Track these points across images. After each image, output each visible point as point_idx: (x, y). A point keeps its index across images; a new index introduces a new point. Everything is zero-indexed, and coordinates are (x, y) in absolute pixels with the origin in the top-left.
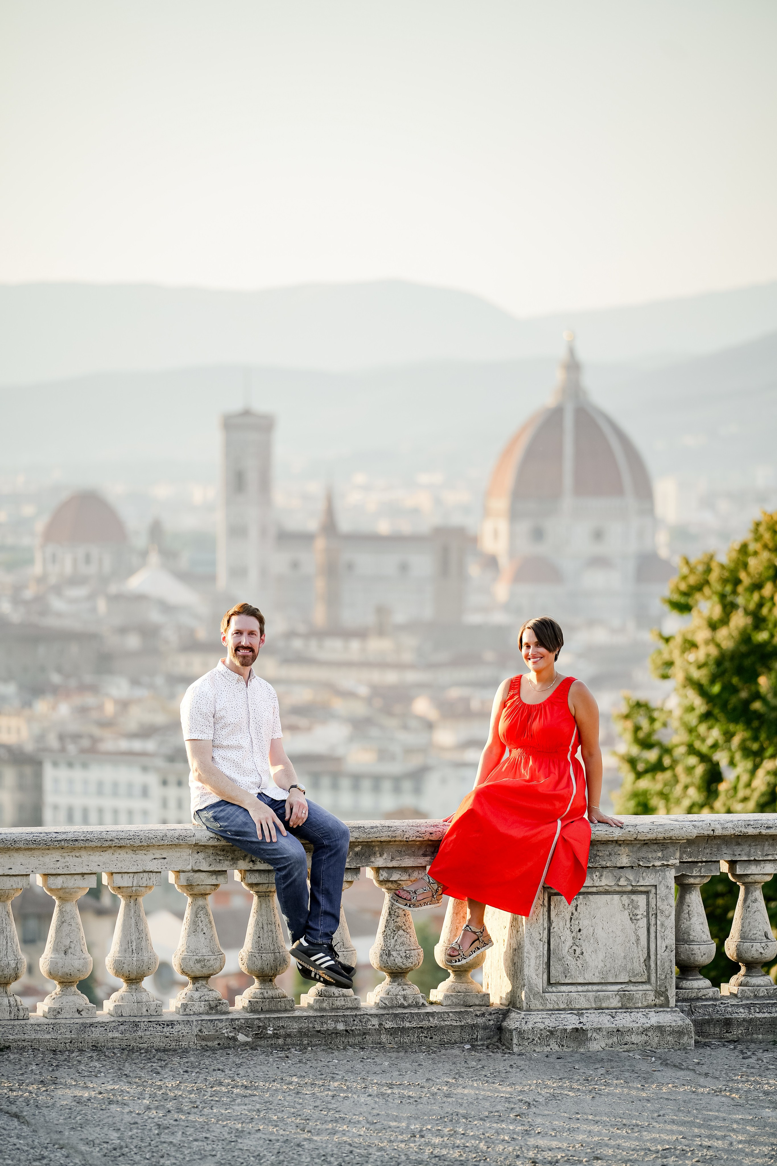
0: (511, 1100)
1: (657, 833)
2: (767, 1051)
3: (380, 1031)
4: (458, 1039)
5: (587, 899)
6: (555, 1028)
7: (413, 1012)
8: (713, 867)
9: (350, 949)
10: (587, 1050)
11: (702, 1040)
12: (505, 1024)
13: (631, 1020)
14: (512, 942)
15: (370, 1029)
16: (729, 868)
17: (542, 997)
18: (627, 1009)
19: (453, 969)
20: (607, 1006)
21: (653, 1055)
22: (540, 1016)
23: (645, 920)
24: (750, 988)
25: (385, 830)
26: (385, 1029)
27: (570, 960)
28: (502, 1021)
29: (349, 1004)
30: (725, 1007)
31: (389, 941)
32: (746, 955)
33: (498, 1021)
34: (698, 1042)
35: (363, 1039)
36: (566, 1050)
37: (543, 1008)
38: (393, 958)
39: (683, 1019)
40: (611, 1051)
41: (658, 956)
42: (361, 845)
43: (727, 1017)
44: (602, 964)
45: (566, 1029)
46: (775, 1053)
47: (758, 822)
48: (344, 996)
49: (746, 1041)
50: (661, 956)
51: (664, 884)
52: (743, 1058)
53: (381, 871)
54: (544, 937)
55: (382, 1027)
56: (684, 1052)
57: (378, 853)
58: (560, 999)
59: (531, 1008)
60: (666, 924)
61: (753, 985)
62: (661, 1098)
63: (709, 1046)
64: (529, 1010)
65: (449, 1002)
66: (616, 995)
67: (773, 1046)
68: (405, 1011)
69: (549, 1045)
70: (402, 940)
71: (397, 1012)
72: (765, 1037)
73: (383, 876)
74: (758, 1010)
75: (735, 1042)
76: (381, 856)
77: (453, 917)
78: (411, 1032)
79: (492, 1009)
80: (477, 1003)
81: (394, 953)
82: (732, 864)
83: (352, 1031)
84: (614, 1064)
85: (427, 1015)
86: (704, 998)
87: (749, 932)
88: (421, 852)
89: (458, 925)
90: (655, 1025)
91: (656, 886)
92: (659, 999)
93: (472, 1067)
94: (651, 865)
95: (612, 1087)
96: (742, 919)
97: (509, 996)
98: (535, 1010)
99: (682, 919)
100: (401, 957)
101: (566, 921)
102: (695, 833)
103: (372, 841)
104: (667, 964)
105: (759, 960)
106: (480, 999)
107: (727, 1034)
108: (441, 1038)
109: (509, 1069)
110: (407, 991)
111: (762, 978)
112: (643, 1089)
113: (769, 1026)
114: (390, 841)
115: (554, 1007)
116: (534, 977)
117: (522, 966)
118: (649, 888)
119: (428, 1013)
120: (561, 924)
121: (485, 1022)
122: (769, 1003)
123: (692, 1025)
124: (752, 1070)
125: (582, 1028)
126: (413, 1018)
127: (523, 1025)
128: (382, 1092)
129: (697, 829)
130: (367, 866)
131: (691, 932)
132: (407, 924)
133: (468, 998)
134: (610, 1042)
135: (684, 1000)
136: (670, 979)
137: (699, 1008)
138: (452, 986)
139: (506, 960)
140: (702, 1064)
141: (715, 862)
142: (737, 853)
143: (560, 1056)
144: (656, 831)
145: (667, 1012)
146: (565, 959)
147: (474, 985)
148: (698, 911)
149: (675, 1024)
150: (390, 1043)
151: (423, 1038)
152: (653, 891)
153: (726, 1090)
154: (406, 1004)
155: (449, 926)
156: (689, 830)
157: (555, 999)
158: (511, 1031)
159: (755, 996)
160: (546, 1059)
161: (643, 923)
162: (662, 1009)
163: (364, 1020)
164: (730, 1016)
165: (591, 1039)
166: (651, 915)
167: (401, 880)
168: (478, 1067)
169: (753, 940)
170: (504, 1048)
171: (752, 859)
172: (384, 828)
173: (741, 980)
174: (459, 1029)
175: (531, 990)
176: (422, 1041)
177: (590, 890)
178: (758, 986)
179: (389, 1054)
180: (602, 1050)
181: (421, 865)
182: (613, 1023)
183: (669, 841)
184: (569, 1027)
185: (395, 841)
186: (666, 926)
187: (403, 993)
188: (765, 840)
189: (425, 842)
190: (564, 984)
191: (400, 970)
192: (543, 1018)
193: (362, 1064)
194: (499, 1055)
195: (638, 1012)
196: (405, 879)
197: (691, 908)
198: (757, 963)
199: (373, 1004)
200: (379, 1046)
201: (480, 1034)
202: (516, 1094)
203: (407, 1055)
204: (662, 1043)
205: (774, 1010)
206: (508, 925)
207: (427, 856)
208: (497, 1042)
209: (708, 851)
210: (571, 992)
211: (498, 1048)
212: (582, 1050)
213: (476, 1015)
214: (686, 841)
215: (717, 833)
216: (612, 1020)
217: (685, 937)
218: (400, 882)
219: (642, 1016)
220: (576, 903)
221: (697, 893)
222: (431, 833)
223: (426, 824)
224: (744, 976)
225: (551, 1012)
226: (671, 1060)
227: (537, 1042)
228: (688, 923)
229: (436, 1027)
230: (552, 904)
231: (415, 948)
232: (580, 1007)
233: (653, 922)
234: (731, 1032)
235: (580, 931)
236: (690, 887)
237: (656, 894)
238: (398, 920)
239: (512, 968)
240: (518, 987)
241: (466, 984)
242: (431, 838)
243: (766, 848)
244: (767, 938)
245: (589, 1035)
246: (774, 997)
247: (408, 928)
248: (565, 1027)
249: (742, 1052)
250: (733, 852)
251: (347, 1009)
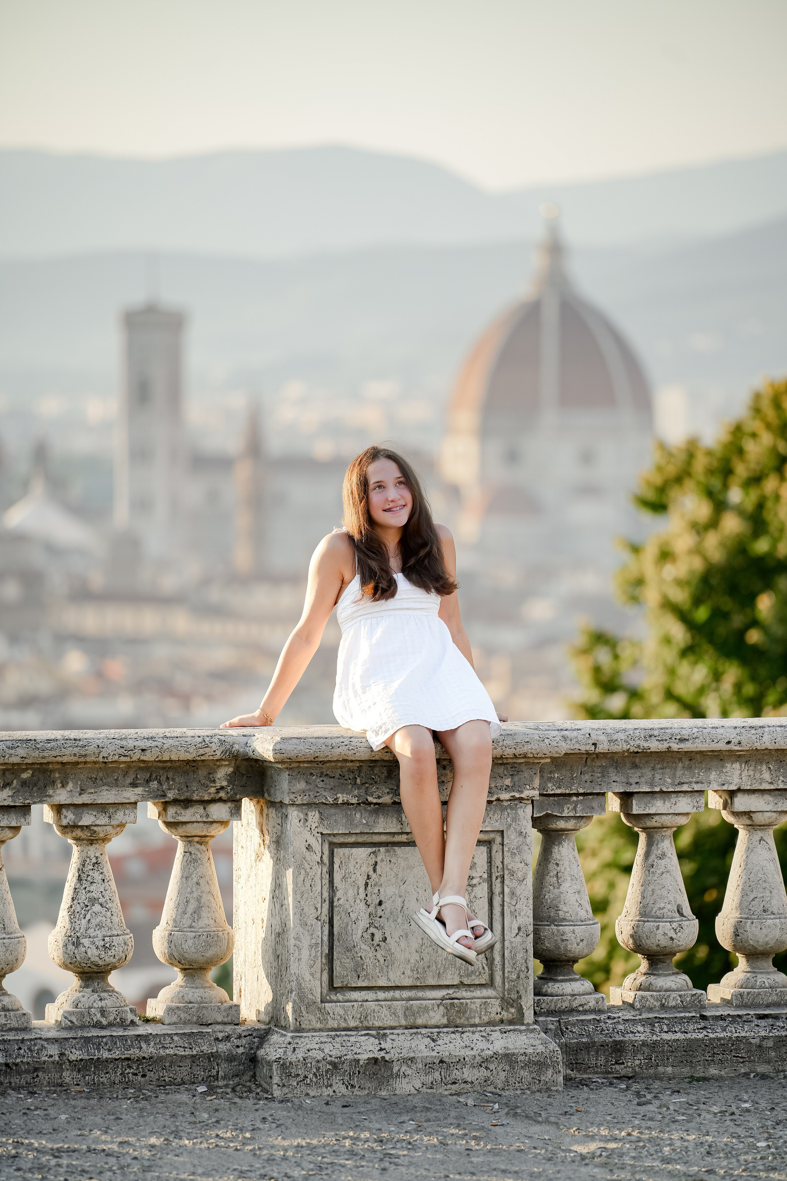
0: (250, 1174)
1: (504, 748)
2: (679, 1092)
3: (61, 1065)
4: (187, 1078)
5: (392, 853)
6: (340, 1058)
7: (114, 1034)
8: (595, 802)
9: (16, 935)
10: (392, 1093)
11: (578, 1076)
12: (261, 1053)
13: (463, 1044)
14: (274, 922)
15: (44, 1062)
16: (622, 806)
17: (320, 1009)
18: (457, 1027)
19: (181, 966)
20: (424, 1022)
21: (496, 1100)
22: (317, 1039)
23: (485, 886)
24: (655, 993)
25: (69, 745)
26: (69, 1062)
27: (364, 950)
28: (258, 1048)
29: (14, 1023)
30: (614, 1023)
31: (78, 922)
32: (648, 941)
33: (252, 1048)
34: (571, 1079)
35: (34, 1078)
36: (359, 1093)
37: (322, 1026)
38: (83, 949)
39: (545, 1043)
40: (431, 1094)
41: (507, 943)
42: (31, 769)
43: (617, 1039)
44: (415, 957)
45: (359, 1060)
46: (691, 1095)
47: (667, 731)
48: (5, 1009)
49: (646, 1077)
50: (511, 942)
51: (515, 829)
52: (639, 1104)
53: (64, 810)
54: (323, 915)
55: (65, 1058)
56: (547, 1095)
57: (59, 781)
58: (349, 1013)
59: (303, 1026)
60: (518, 892)
61: (658, 988)
62: (495, 1169)
63: (587, 1085)
64: (299, 1029)
65: (174, 1019)
66: (438, 1006)
67: (688, 1086)
68: (103, 1033)
69: (331, 1086)
70: (98, 920)
71: (90, 1035)
72: (677, 1070)
73: (68, 818)
74: (666, 1029)
75: (629, 1078)
76: (63, 786)
77: (182, 883)
78: (111, 1066)
79: (243, 1028)
80: (220, 1020)
81: (86, 942)
82: (626, 797)
83: (16, 1065)
84: (431, 1115)
85: (137, 1040)
86: (581, 1009)
87: (652, 906)
88: (129, 781)
89: (188, 895)
90: (500, 1051)
91: (503, 831)
92: (507, 1011)
93: (200, 1122)
94: (493, 799)
95: (419, 1152)
96: (642, 886)
97: (269, 1008)
98: (309, 1031)
99: (547, 884)
100: (97, 948)
101: (358, 888)
102: (564, 748)
103: (48, 763)
104: (520, 956)
105: (668, 950)
106: (225, 1014)
107: (617, 1067)
108: (159, 1076)
109: (259, 1124)
110: (106, 1001)
111: (673, 978)
112: (468, 1155)
113: (684, 1053)
114: (78, 763)
115: (339, 1024)
116: (308, 977)
117: (288, 960)
118: (492, 835)
119: (139, 1036)
120: (351, 893)
121: (230, 1050)
122: (685, 1018)
123: (560, 1052)
124: (650, 1123)
125: (383, 1058)
126: (115, 1043)
127: (289, 1053)
128: (39, 1164)
129: (569, 742)
130: (41, 802)
131: (561, 906)
132: (107, 894)
133: (204, 1012)
134: (429, 1079)
135: (550, 1013)
136: (525, 980)
137: (574, 1025)
138: (179, 993)
139: (265, 952)
140: (571, 1115)
141: (598, 794)
142: (633, 780)
143: (347, 1102)
144: (501, 744)
145: (521, 1031)
146: (357, 949)
147: (214, 992)
148: (572, 873)
149: (532, 1051)
150: (78, 1085)
151: (130, 1075)
152: (498, 839)
153: (601, 1155)
154: (104, 1022)
155: (174, 899)
156: (555, 744)
157: (342, 1012)
158: (269, 1064)
159: (662, 1006)
160: (325, 1108)
161: (482, 890)
162: (512, 1027)
163: (36, 1048)
164: (622, 1038)
165: (398, 1076)
166: (494, 878)
167: (96, 825)
168: (210, 1121)
169: (659, 918)
170: (258, 1090)
171: (657, 789)
172: (68, 741)
173: (640, 981)
174: (188, 1062)
175: (301, 997)
176: (129, 1080)
177: (397, 838)
178: (666, 991)
179: (73, 1102)
180: (416, 1092)
181: (127, 801)
182: (433, 1050)
183: (522, 761)
184: (364, 1057)
185: (85, 763)
186: (518, 895)
187: (100, 1004)
188: (677, 760)
189: (134, 764)
190: (355, 988)
191: (95, 969)
192: (321, 1043)
193: (25, 1118)
194: (250, 1102)
195: (473, 1033)
196: (103, 823)
197: (561, 868)
198: (665, 955)
199: (54, 1022)
200: (59, 1089)
201: (223, 1068)
202: (258, 1166)
203: (103, 1102)
204: (512, 1080)
205: (691, 1027)
206: (268, 897)
207: (137, 787)
208: (250, 1081)
209: (587, 777)
210: (367, 1001)
211: (250, 1091)
212: (384, 1093)
213: (217, 1039)
214: (549, 760)
215: (601, 748)
216: (433, 1044)
217: (552, 914)
218: (95, 828)
219: (480, 1039)
220: (374, 859)
221: (571, 844)
222: (143, 750)
223: (136, 736)
224: (645, 974)
225: (333, 1033)
226: (524, 1108)
227: (311, 1081)
228: (556, 891)
229: (151, 1058)
230: (337, 860)
231: (120, 932)
232: (381, 1025)
233: (497, 889)
234: (623, 1063)
235: (380, 903)
236: (559, 835)
237: (503, 845)
238: (93, 888)
239: (275, 964)
240: (283, 995)
241: (202, 990)
242: (142, 758)
243: (679, 773)
244: (682, 915)
245: (395, 1070)
246: (691, 1007)
247: (109, 901)
248: (356, 1056)
249: (638, 1094)
250: (628, 778)
251: (11, 1030)
